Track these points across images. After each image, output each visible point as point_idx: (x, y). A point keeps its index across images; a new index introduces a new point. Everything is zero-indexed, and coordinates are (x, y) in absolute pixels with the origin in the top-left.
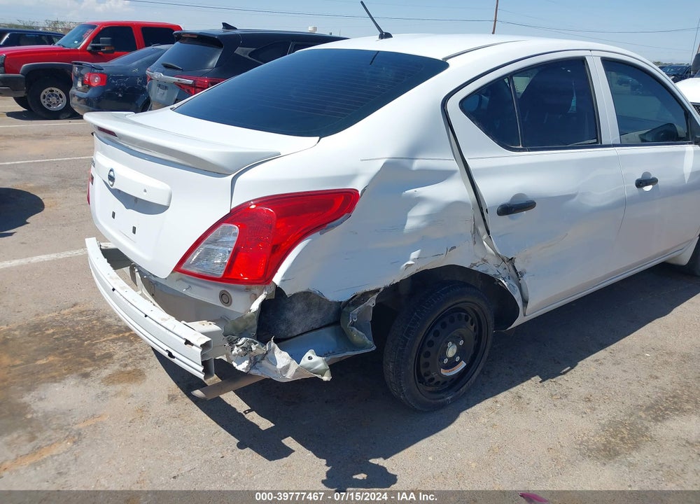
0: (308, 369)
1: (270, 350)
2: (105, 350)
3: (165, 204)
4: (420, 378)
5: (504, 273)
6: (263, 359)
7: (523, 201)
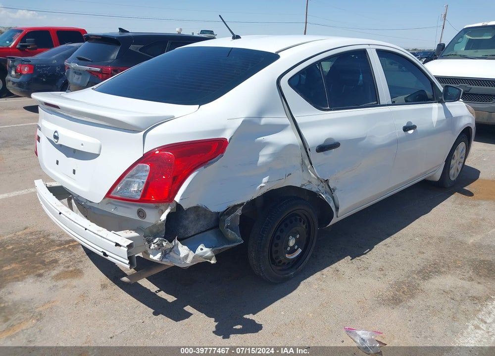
0: (201, 256)
1: (175, 245)
2: (52, 258)
3: (97, 153)
4: (273, 261)
5: (322, 190)
6: (170, 251)
7: (332, 143)
